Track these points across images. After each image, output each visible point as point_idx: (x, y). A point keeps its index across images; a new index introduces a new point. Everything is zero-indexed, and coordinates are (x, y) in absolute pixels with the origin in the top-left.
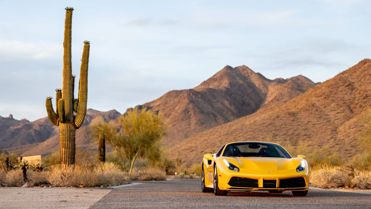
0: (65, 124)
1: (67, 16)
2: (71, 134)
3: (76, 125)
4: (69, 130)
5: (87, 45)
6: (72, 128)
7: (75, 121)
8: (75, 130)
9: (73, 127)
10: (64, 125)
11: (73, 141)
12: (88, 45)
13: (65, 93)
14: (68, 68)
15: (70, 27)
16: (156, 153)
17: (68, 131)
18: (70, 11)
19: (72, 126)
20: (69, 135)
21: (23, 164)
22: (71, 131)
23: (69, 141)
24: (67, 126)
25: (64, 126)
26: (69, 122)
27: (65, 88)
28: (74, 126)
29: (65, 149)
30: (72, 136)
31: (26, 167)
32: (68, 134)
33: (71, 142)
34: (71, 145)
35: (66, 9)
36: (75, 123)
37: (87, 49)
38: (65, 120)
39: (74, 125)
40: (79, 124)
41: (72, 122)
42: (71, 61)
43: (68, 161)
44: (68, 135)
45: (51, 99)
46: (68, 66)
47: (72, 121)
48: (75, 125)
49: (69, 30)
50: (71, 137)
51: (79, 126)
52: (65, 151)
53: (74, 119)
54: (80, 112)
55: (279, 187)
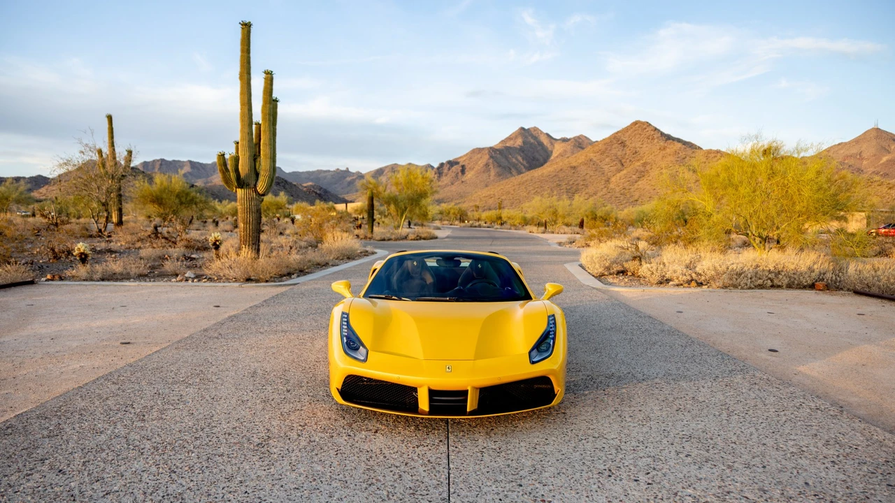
1: (243, 34)
2: (252, 203)
3: (258, 190)
4: (249, 198)
5: (269, 78)
6: (253, 195)
8: (257, 197)
10: (242, 190)
12: (269, 75)
13: (243, 145)
14: (246, 111)
15: (248, 51)
16: (424, 211)
17: (247, 199)
18: (247, 27)
19: (253, 193)
21: (213, 240)
22: (251, 199)
23: (249, 213)
24: (246, 193)
25: (242, 192)
26: (248, 187)
27: (242, 139)
28: (256, 193)
29: (244, 224)
30: (253, 206)
31: (218, 243)
32: (248, 204)
33: (252, 216)
35: (242, 25)
37: (269, 82)
38: (241, 183)
39: (256, 191)
40: (262, 189)
42: (251, 100)
43: (249, 241)
45: (224, 155)
46: (246, 108)
47: (252, 186)
49: (246, 54)
50: (252, 208)
51: (263, 193)
52: (244, 228)
53: (256, 183)
54: (262, 173)
55: (477, 407)
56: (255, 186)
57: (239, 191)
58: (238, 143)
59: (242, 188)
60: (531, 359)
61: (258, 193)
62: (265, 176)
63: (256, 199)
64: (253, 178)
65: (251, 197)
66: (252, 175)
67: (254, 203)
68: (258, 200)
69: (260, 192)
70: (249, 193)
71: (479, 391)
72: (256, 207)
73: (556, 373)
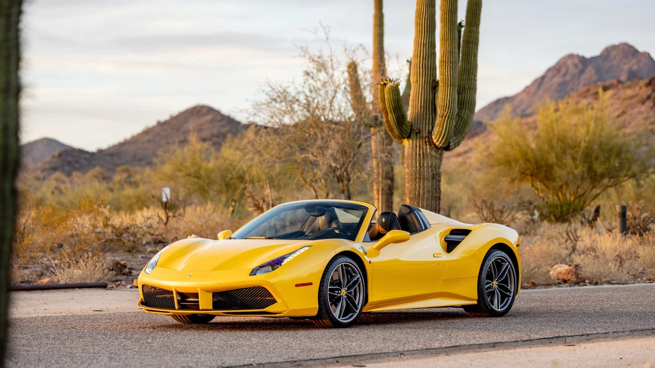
0: (411, 141)
2: (424, 164)
3: (435, 141)
4: (420, 155)
6: (427, 150)
7: (433, 133)
8: (434, 153)
9: (428, 147)
10: (409, 142)
11: (428, 180)
17: (418, 157)
19: (426, 145)
22: (423, 157)
23: (420, 181)
24: (414, 146)
25: (409, 145)
26: (418, 136)
28: (430, 145)
30: (425, 169)
32: (418, 165)
33: (424, 184)
34: (424, 189)
36: (432, 138)
38: (404, 129)
39: (431, 142)
40: (440, 139)
41: (427, 135)
44: (416, 167)
47: (425, 134)
48: (433, 142)
50: (424, 172)
51: (441, 145)
53: (433, 128)
54: (439, 111)
55: (211, 308)
56: (430, 133)
57: (406, 142)
58: (411, 63)
59: (409, 137)
60: (254, 273)
61: (435, 145)
62: (442, 116)
63: (432, 155)
64: (429, 120)
65: (423, 153)
66: (426, 115)
67: (428, 163)
68: (436, 158)
69: (437, 144)
70: (420, 147)
71: (211, 294)
72: (432, 170)
73: (272, 285)
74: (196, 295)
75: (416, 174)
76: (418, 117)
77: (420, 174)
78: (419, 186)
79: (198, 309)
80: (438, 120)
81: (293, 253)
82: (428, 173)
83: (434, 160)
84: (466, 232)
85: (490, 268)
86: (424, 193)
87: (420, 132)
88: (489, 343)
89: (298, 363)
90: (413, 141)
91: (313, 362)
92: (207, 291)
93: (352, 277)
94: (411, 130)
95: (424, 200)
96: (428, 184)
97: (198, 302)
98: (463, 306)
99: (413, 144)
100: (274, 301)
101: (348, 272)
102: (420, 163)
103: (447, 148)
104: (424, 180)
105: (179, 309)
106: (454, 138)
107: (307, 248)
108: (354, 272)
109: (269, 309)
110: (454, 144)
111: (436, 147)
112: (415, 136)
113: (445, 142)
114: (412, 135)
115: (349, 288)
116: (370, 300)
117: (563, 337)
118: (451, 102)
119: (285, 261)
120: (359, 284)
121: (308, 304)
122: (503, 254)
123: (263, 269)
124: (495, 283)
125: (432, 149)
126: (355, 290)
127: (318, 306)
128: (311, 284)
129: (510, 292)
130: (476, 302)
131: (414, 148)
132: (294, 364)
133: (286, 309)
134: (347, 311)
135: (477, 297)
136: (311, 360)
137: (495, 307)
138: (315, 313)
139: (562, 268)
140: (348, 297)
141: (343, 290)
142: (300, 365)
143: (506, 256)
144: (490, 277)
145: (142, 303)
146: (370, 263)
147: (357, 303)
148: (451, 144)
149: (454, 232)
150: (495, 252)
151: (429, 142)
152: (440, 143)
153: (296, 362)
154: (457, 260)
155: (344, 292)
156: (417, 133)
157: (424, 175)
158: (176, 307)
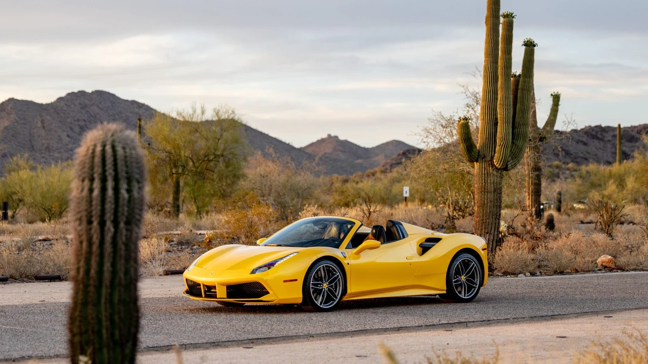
0: (478, 164)
3: (495, 164)
6: (490, 170)
7: (494, 158)
11: (491, 193)
17: (483, 175)
19: (489, 167)
20: (485, 182)
22: (487, 176)
26: (484, 160)
28: (492, 167)
33: (487, 196)
34: (487, 200)
36: (493, 162)
44: (482, 183)
47: (489, 158)
51: (500, 167)
53: (494, 154)
54: (498, 141)
55: (226, 297)
56: (492, 157)
57: (476, 165)
59: (477, 161)
60: (253, 272)
61: (496, 167)
62: (500, 145)
63: (494, 174)
64: (492, 148)
65: (487, 173)
66: (490, 144)
67: (490, 180)
68: (497, 176)
69: (497, 166)
70: (485, 168)
71: (225, 287)
72: (494, 186)
73: (265, 281)
74: (214, 287)
75: (482, 188)
76: (484, 146)
77: (485, 189)
78: (484, 197)
79: (216, 298)
80: (497, 148)
81: (285, 257)
82: (491, 187)
83: (496, 178)
84: (437, 240)
85: (458, 266)
86: (488, 203)
87: (485, 157)
88: (394, 328)
89: (217, 344)
90: (480, 164)
91: (230, 343)
92: (223, 284)
93: (333, 275)
94: (479, 155)
95: (487, 207)
96: (491, 196)
97: (216, 292)
98: (439, 295)
99: (480, 165)
100: (268, 293)
101: (329, 271)
102: (485, 180)
103: (506, 169)
104: (488, 193)
105: (206, 297)
106: (511, 161)
107: (295, 254)
108: (335, 271)
109: (263, 298)
110: (512, 166)
111: (497, 168)
112: (481, 160)
113: (502, 164)
114: (479, 159)
115: (330, 283)
116: (349, 291)
117: (464, 322)
118: (507, 134)
119: (277, 264)
120: (339, 280)
121: (295, 295)
122: (470, 256)
123: (261, 269)
124: (463, 278)
125: (493, 170)
126: (336, 284)
127: (302, 296)
128: (296, 280)
129: (476, 284)
130: (445, 292)
131: (481, 168)
132: (213, 344)
133: (276, 298)
134: (328, 299)
135: (445, 288)
136: (228, 341)
137: (462, 296)
138: (300, 301)
139: (604, 258)
140: (329, 289)
141: (325, 285)
142: (218, 345)
143: (472, 257)
144: (458, 273)
145: (187, 292)
146: (348, 264)
147: (337, 294)
148: (509, 166)
149: (428, 240)
150: (462, 255)
151: (492, 164)
152: (499, 165)
153: (214, 343)
154: (427, 261)
155: (325, 286)
156: (483, 158)
157: (488, 189)
158: (203, 296)
